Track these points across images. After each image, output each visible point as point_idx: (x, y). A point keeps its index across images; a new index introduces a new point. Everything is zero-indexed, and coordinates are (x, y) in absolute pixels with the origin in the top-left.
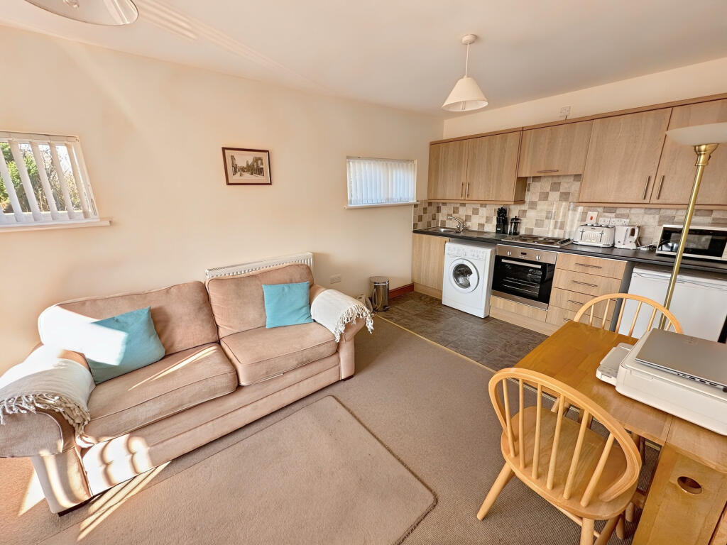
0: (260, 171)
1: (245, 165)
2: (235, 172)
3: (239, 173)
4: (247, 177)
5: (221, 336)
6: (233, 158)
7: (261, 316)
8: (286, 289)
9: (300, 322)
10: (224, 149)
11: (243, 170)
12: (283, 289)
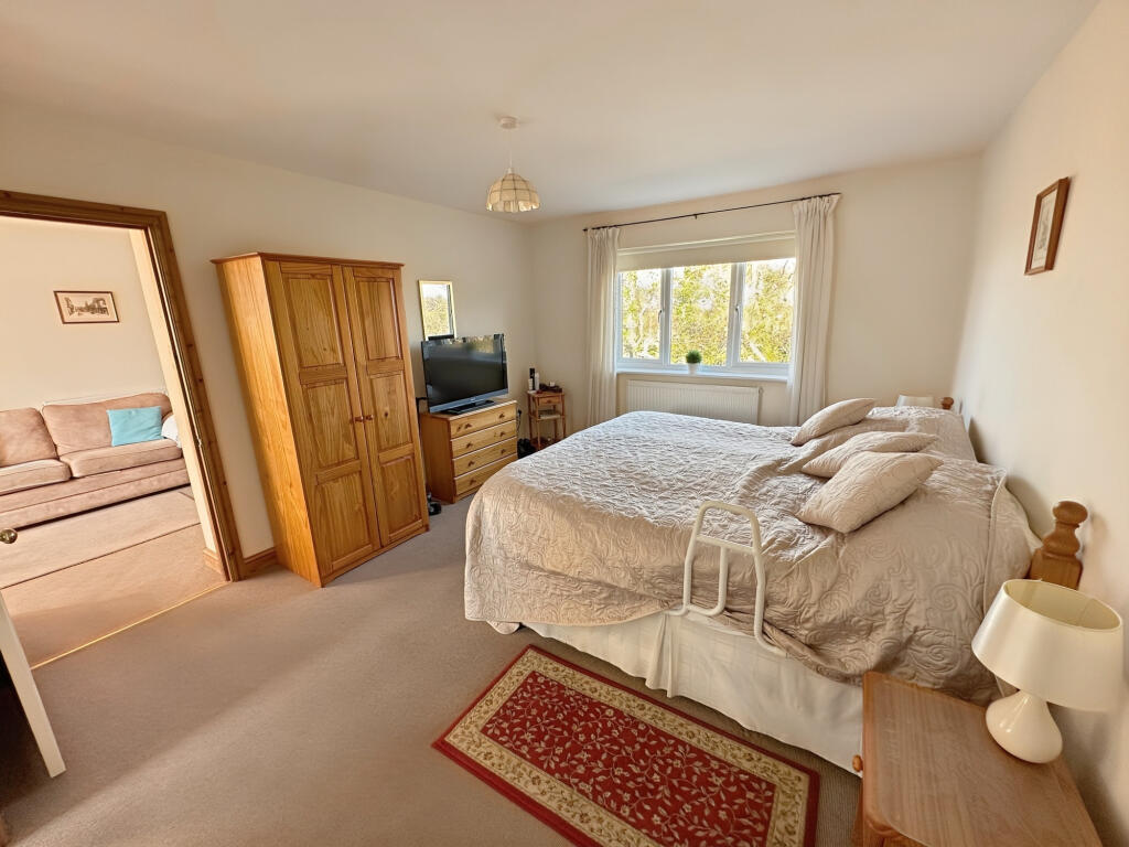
0: (104, 310)
1: (84, 306)
2: (72, 312)
3: (76, 313)
4: (87, 316)
5: (60, 454)
6: (67, 300)
7: (107, 436)
8: (133, 413)
9: (150, 438)
10: (56, 292)
11: (81, 309)
12: (130, 413)
